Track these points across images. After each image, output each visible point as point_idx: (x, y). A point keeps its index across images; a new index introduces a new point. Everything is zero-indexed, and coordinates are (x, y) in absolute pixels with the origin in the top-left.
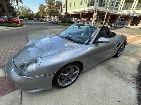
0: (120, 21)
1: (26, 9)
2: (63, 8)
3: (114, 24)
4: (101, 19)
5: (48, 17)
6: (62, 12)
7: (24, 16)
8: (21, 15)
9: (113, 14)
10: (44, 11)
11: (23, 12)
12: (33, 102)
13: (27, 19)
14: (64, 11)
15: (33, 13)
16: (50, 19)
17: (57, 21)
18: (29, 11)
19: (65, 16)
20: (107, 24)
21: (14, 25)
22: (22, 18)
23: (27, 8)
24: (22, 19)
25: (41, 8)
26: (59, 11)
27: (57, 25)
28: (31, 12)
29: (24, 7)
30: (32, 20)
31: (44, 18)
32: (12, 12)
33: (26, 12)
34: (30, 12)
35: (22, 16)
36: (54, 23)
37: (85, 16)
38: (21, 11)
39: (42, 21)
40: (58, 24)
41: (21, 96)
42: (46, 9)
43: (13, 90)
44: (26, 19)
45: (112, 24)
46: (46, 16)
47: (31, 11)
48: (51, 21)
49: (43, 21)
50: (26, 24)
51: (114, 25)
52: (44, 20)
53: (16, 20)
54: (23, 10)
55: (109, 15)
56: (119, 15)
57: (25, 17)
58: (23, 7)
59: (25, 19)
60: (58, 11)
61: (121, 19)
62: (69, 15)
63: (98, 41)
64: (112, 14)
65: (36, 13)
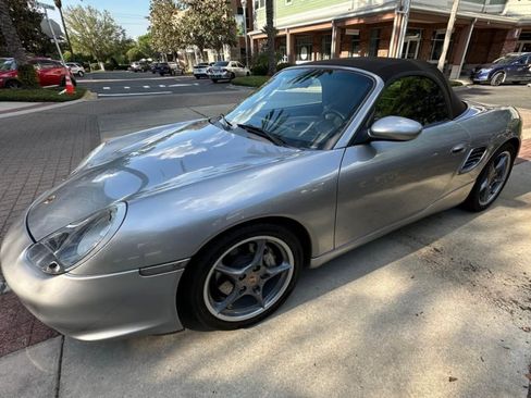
0: (518, 55)
1: (94, 21)
2: (257, 7)
3: (489, 70)
4: (432, 49)
5: (193, 54)
6: (250, 25)
7: (87, 54)
8: (74, 51)
9: (486, 21)
10: (171, 25)
11: (82, 37)
12: (105, 383)
13: (102, 65)
14: (260, 22)
15: (127, 38)
16: (202, 61)
17: (229, 67)
18: (109, 29)
19: (265, 42)
20: (456, 70)
21: (44, 95)
22: (81, 64)
23: (99, 18)
24: (81, 69)
25: (160, 11)
26: (240, 20)
27: (232, 86)
28: (118, 35)
29: (87, 14)
30: (125, 68)
31: (177, 56)
32: (34, 38)
33: (96, 35)
34: (113, 35)
35: (80, 55)
36: (215, 80)
37: (355, 37)
38: (73, 30)
39: (164, 71)
40: (236, 79)
41: (60, 362)
42: (181, 14)
43: (31, 343)
44: (98, 68)
45: (478, 69)
46: (184, 48)
47: (119, 31)
48: (204, 71)
49: (170, 72)
50: (97, 88)
51: (491, 74)
52: (173, 65)
53: (52, 73)
54: (83, 28)
55: (468, 26)
56: (515, 26)
57: (90, 59)
58: (82, 13)
59: (93, 65)
60: (234, 24)
61: (523, 42)
62: (285, 37)
63: (372, 133)
64: (480, 21)
65: (141, 39)
